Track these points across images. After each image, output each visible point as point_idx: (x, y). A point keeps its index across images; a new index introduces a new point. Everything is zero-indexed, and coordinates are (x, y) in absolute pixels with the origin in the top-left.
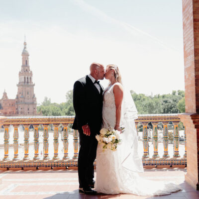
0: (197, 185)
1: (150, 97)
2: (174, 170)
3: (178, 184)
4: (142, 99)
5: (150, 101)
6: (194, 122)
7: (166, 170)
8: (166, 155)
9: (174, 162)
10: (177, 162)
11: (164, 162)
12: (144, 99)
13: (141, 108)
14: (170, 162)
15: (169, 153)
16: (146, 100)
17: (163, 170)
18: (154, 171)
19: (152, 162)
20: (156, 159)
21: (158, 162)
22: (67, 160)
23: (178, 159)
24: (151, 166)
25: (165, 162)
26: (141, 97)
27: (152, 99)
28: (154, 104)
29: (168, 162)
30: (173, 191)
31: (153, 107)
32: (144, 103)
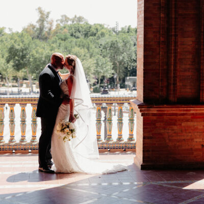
0: (142, 166)
1: (114, 30)
2: (127, 154)
3: (126, 166)
4: (99, 33)
5: (114, 38)
6: (141, 111)
7: (118, 154)
8: (120, 139)
9: (128, 145)
10: (130, 146)
11: (117, 145)
12: (103, 35)
13: (97, 50)
14: (124, 146)
15: (123, 136)
16: (107, 36)
17: (116, 154)
18: (106, 154)
19: (105, 145)
20: (109, 143)
21: (111, 146)
22: (14, 143)
23: (132, 142)
24: (103, 150)
25: (119, 145)
26: (97, 29)
27: (117, 33)
28: (120, 45)
29: (121, 146)
30: (119, 170)
31: (118, 49)
32: (103, 41)
